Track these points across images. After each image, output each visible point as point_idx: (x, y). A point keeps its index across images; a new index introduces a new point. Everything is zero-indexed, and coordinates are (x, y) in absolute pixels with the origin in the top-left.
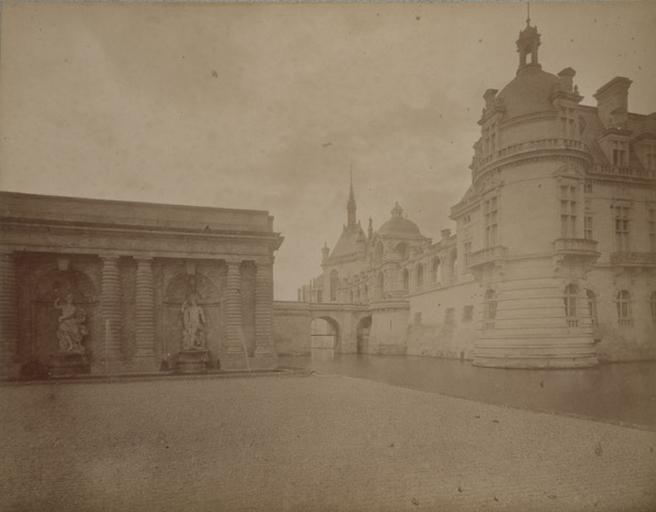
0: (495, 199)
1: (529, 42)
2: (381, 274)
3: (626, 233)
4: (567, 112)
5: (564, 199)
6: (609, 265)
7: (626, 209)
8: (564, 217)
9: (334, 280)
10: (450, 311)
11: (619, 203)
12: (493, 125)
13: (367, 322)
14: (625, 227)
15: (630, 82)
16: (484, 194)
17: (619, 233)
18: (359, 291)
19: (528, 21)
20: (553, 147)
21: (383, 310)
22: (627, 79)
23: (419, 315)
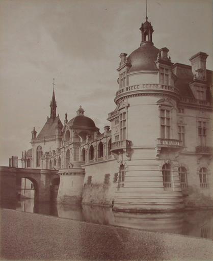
0: (125, 113)
1: (147, 29)
2: (68, 151)
3: (205, 136)
4: (164, 70)
5: (162, 116)
6: (194, 153)
7: (204, 123)
8: (163, 126)
9: (39, 153)
10: (107, 176)
11: (200, 120)
12: (124, 72)
13: (57, 181)
14: (204, 133)
15: (208, 56)
16: (119, 110)
17: (200, 136)
18: (55, 161)
19: (147, 18)
20: (155, 89)
21: (67, 174)
22: (206, 54)
23: (90, 178)
